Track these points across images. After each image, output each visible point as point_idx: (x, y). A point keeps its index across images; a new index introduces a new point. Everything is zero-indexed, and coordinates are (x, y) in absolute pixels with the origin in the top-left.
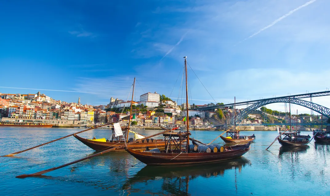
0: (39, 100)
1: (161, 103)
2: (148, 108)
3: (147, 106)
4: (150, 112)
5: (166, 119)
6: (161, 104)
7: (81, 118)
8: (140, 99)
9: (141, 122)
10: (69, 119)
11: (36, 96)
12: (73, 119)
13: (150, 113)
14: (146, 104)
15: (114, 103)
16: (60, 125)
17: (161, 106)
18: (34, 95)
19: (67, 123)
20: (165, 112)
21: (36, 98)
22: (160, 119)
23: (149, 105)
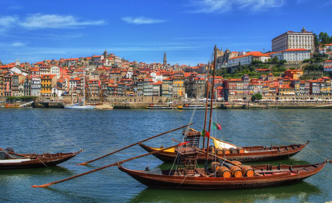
0: (106, 64)
1: (317, 50)
2: (287, 65)
3: (285, 61)
4: (292, 72)
5: (326, 86)
6: (316, 53)
7: (163, 92)
8: (272, 46)
9: (271, 94)
10: (145, 94)
11: (102, 58)
12: (151, 94)
13: (293, 74)
14: (283, 55)
15: (222, 59)
16: (132, 103)
17: (317, 57)
18: (100, 57)
19: (142, 101)
20: (325, 70)
21: (103, 60)
22: (311, 86)
23: (289, 58)
